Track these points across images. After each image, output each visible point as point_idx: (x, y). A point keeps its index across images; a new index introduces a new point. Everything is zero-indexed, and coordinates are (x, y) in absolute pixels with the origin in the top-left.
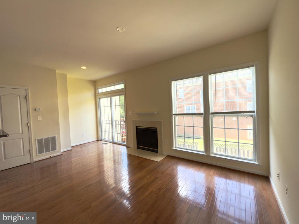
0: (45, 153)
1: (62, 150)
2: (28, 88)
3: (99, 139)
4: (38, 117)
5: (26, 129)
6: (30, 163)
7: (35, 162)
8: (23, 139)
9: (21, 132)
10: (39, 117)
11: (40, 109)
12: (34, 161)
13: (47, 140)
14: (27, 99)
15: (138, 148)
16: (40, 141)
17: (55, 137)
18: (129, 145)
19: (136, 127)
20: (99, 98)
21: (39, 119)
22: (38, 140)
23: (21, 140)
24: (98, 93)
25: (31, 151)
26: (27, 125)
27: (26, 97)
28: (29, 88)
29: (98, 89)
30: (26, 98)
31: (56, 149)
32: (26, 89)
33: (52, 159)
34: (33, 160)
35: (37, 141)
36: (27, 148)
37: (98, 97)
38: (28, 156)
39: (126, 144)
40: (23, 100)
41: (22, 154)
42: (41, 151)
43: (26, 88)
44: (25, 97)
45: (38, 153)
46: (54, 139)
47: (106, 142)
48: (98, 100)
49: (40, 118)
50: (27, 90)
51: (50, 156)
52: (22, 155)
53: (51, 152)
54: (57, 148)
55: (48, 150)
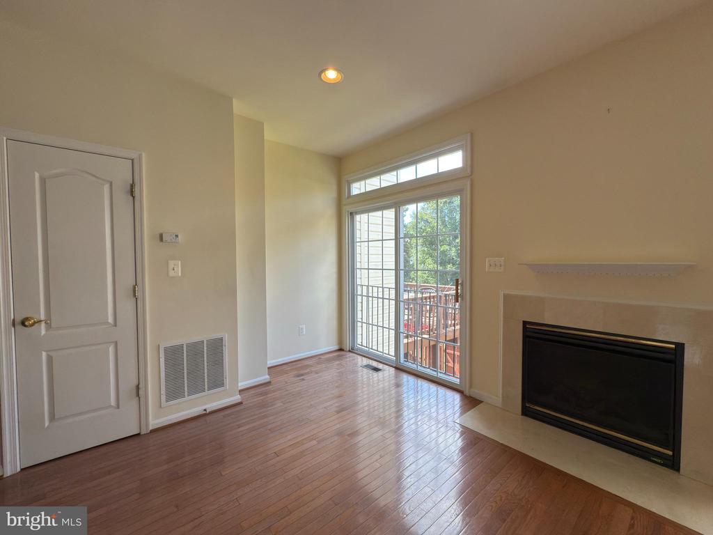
0: (187, 398)
1: (242, 384)
2: (140, 158)
3: (344, 348)
4: (171, 265)
5: (127, 307)
6: (139, 434)
7: (152, 431)
8: (116, 343)
9: (111, 320)
10: (171, 263)
11: (177, 236)
12: (151, 428)
13: (195, 349)
14: (134, 197)
15: (526, 412)
16: (173, 355)
17: (221, 340)
18: (476, 392)
19: (525, 323)
20: (351, 214)
21: (172, 273)
22: (166, 349)
23: (111, 349)
24: (349, 196)
25: (141, 392)
26: (132, 293)
27: (132, 186)
28: (144, 155)
29: (349, 184)
30: (132, 193)
31: (222, 385)
32: (133, 160)
33: (209, 418)
34: (147, 425)
35: (162, 355)
36: (129, 380)
37: (347, 209)
38: (130, 407)
39: (457, 381)
40: (122, 199)
41: (113, 403)
42: (174, 392)
43: (133, 155)
44: (129, 188)
45: (164, 398)
46: (217, 346)
47: (375, 364)
48: (346, 220)
49: (176, 268)
50: (135, 161)
51: (204, 407)
52: (110, 406)
53: (207, 393)
54: (227, 381)
55: (196, 388)
